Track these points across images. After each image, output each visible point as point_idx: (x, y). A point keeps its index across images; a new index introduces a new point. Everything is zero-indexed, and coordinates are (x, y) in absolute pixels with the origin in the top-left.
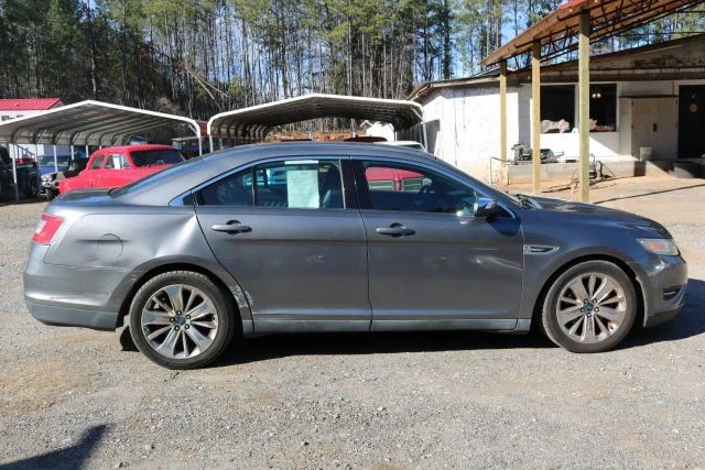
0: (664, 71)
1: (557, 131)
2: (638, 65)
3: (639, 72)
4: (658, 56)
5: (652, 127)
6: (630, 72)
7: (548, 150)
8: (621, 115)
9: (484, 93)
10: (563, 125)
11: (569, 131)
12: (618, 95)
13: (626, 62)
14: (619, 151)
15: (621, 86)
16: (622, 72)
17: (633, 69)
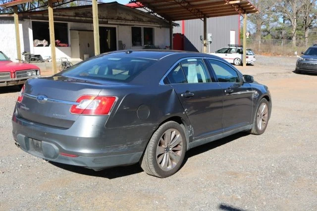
0: (87, 19)
1: (42, 45)
2: (77, 15)
3: (77, 18)
4: (84, 11)
5: (87, 45)
6: (73, 18)
7: (39, 55)
8: (71, 38)
9: (4, 23)
10: (44, 42)
11: (48, 46)
12: (69, 29)
13: (72, 13)
14: (72, 57)
15: (70, 25)
16: (70, 18)
17: (75, 17)
